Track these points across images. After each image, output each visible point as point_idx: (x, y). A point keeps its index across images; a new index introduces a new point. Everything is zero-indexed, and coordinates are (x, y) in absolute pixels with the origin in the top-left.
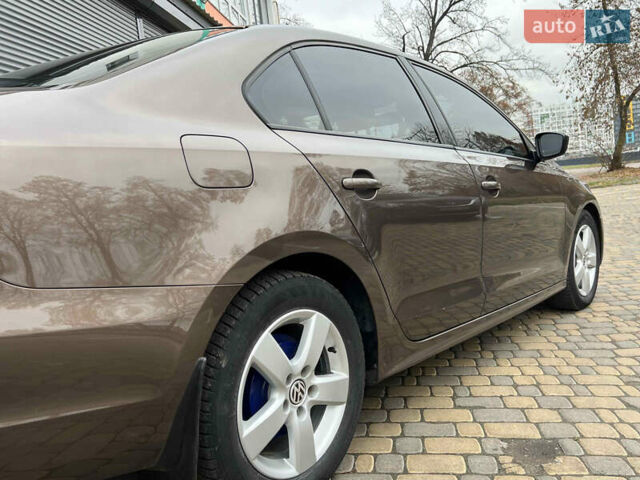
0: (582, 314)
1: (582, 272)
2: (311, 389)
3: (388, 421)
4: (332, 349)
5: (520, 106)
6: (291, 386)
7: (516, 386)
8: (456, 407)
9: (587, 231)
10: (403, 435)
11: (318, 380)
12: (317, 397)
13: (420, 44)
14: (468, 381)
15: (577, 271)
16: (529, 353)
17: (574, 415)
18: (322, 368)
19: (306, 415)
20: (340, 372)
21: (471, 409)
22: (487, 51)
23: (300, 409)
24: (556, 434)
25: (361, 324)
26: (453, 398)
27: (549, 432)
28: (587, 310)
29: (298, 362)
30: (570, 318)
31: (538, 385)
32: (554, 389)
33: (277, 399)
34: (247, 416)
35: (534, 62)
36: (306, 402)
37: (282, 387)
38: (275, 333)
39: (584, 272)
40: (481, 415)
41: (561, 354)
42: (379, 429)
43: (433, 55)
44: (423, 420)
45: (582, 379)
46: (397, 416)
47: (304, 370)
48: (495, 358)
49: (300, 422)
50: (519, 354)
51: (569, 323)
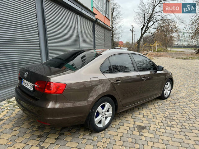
0: (164, 101)
1: (166, 92)
2: (106, 114)
3: (119, 119)
4: (110, 108)
5: (176, 31)
6: (103, 114)
7: (144, 115)
8: (131, 118)
9: (169, 83)
10: (121, 122)
11: (107, 113)
12: (106, 116)
13: (150, 12)
14: (136, 113)
15: (165, 92)
16: (149, 109)
17: (151, 122)
18: (108, 111)
19: (105, 118)
20: (111, 112)
21: (134, 119)
22: (168, 15)
23: (104, 117)
24: (146, 125)
25: (115, 104)
26: (132, 116)
27: (145, 125)
28: (166, 100)
29: (104, 110)
30: (162, 101)
31: (148, 116)
32: (150, 117)
33: (100, 116)
34: (96, 118)
35: (181, 20)
36: (105, 116)
37: (101, 114)
38: (101, 106)
39: (167, 92)
40: (135, 120)
41: (155, 109)
42: (117, 120)
43: (153, 16)
44: (125, 120)
45: (157, 116)
46: (121, 118)
47: (105, 112)
48: (142, 109)
49: (104, 119)
50: (148, 108)
51: (160, 102)
